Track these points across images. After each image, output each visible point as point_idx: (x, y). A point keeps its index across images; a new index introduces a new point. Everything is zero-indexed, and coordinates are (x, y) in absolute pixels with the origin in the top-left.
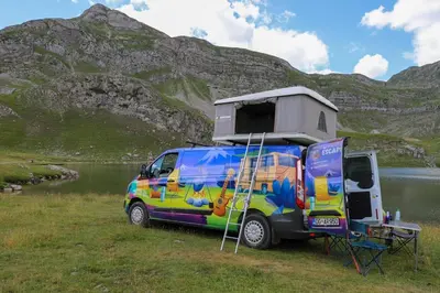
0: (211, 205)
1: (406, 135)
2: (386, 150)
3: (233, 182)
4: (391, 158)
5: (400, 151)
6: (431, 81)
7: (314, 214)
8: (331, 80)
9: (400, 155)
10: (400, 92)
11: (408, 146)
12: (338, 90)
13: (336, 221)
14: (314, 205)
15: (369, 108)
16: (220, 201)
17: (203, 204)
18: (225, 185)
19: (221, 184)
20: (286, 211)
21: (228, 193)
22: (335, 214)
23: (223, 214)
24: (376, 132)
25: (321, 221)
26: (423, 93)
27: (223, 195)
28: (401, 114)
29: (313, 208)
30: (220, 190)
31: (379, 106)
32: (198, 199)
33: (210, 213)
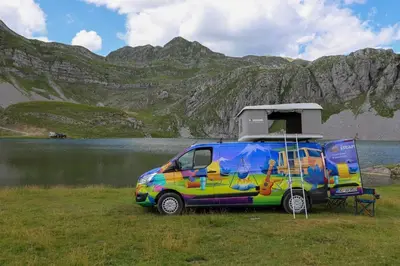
0: (258, 188)
1: (126, 108)
2: (111, 122)
3: (276, 170)
4: (116, 129)
5: (123, 123)
6: (142, 61)
7: (337, 186)
8: (53, 49)
9: (124, 127)
10: (119, 68)
11: (129, 119)
12: (61, 60)
13: (355, 189)
14: (337, 180)
15: (91, 81)
16: (266, 185)
17: (249, 188)
18: (269, 172)
19: (265, 171)
20: (318, 187)
21: (273, 178)
22: (355, 185)
23: (268, 193)
24: (101, 105)
25: (344, 190)
26: (138, 72)
27: (267, 180)
28: (121, 89)
29: (337, 182)
30: (264, 176)
31: (101, 80)
32: (243, 184)
33: (256, 194)
